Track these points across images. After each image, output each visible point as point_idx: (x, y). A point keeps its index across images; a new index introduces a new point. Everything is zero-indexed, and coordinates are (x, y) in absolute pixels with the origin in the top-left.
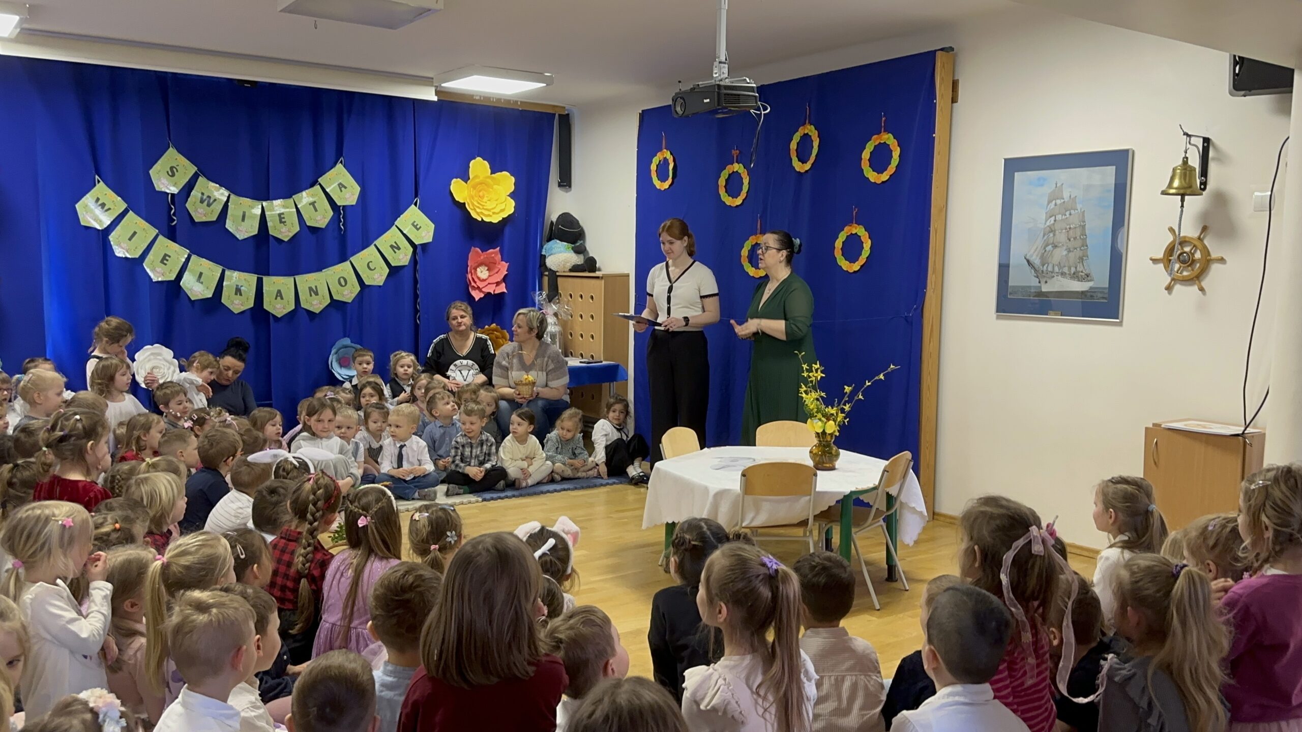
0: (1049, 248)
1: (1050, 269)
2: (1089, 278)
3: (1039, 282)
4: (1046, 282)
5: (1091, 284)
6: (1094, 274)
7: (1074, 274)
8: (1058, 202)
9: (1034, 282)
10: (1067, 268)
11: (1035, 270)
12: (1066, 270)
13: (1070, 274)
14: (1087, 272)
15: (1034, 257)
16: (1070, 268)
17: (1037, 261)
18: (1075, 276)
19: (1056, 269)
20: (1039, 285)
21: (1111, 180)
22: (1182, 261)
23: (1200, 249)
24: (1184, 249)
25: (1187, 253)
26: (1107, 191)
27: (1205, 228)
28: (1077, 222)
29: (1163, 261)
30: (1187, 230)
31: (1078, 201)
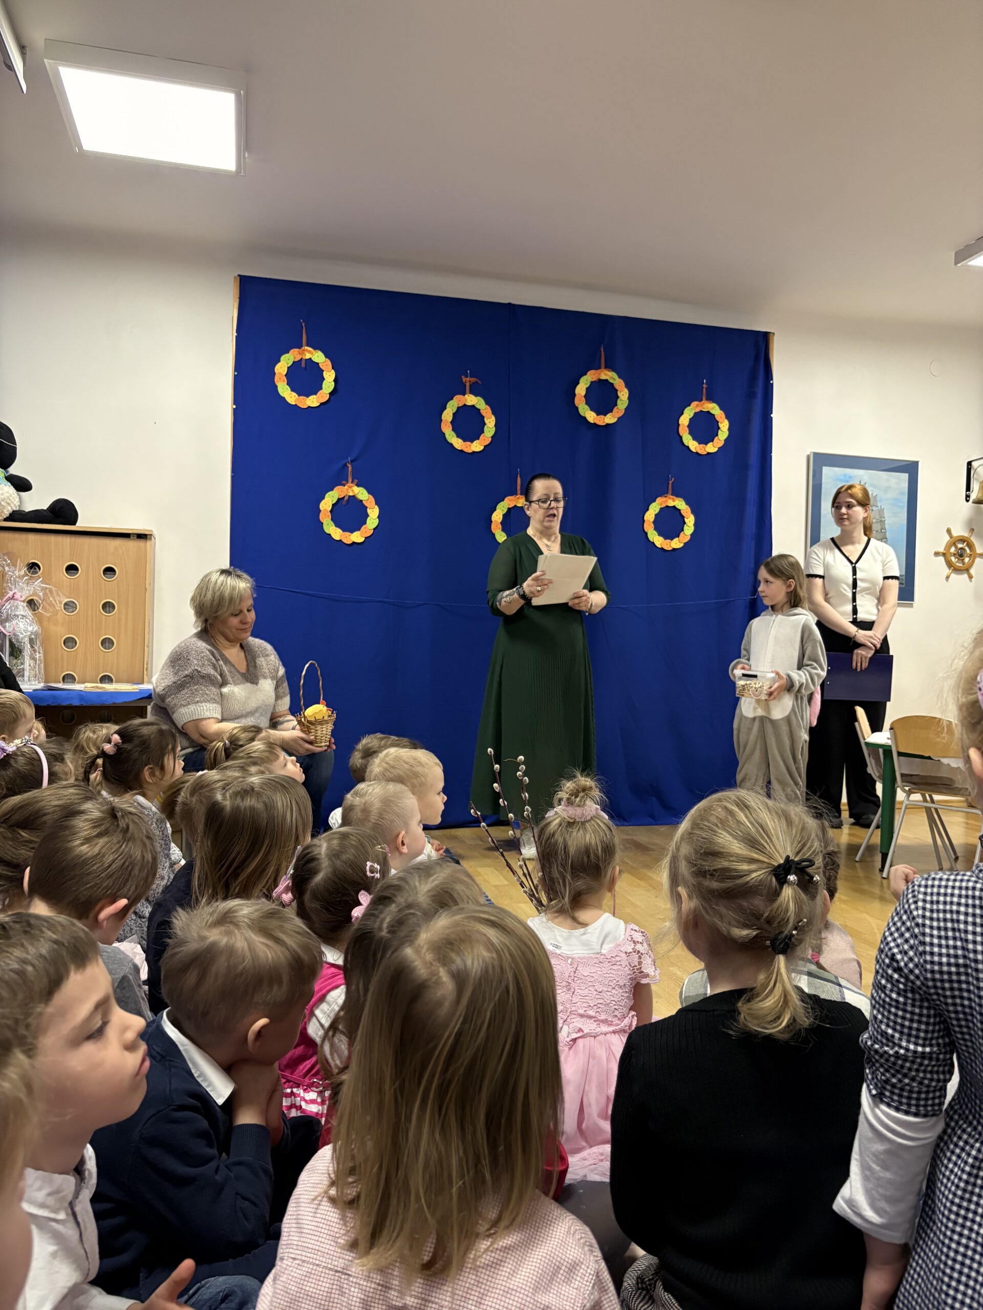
21: (905, 485)
22: (960, 555)
23: (971, 546)
24: (960, 546)
25: (961, 549)
26: (902, 493)
27: (972, 530)
28: (878, 517)
29: (944, 555)
30: (959, 531)
31: (878, 499)
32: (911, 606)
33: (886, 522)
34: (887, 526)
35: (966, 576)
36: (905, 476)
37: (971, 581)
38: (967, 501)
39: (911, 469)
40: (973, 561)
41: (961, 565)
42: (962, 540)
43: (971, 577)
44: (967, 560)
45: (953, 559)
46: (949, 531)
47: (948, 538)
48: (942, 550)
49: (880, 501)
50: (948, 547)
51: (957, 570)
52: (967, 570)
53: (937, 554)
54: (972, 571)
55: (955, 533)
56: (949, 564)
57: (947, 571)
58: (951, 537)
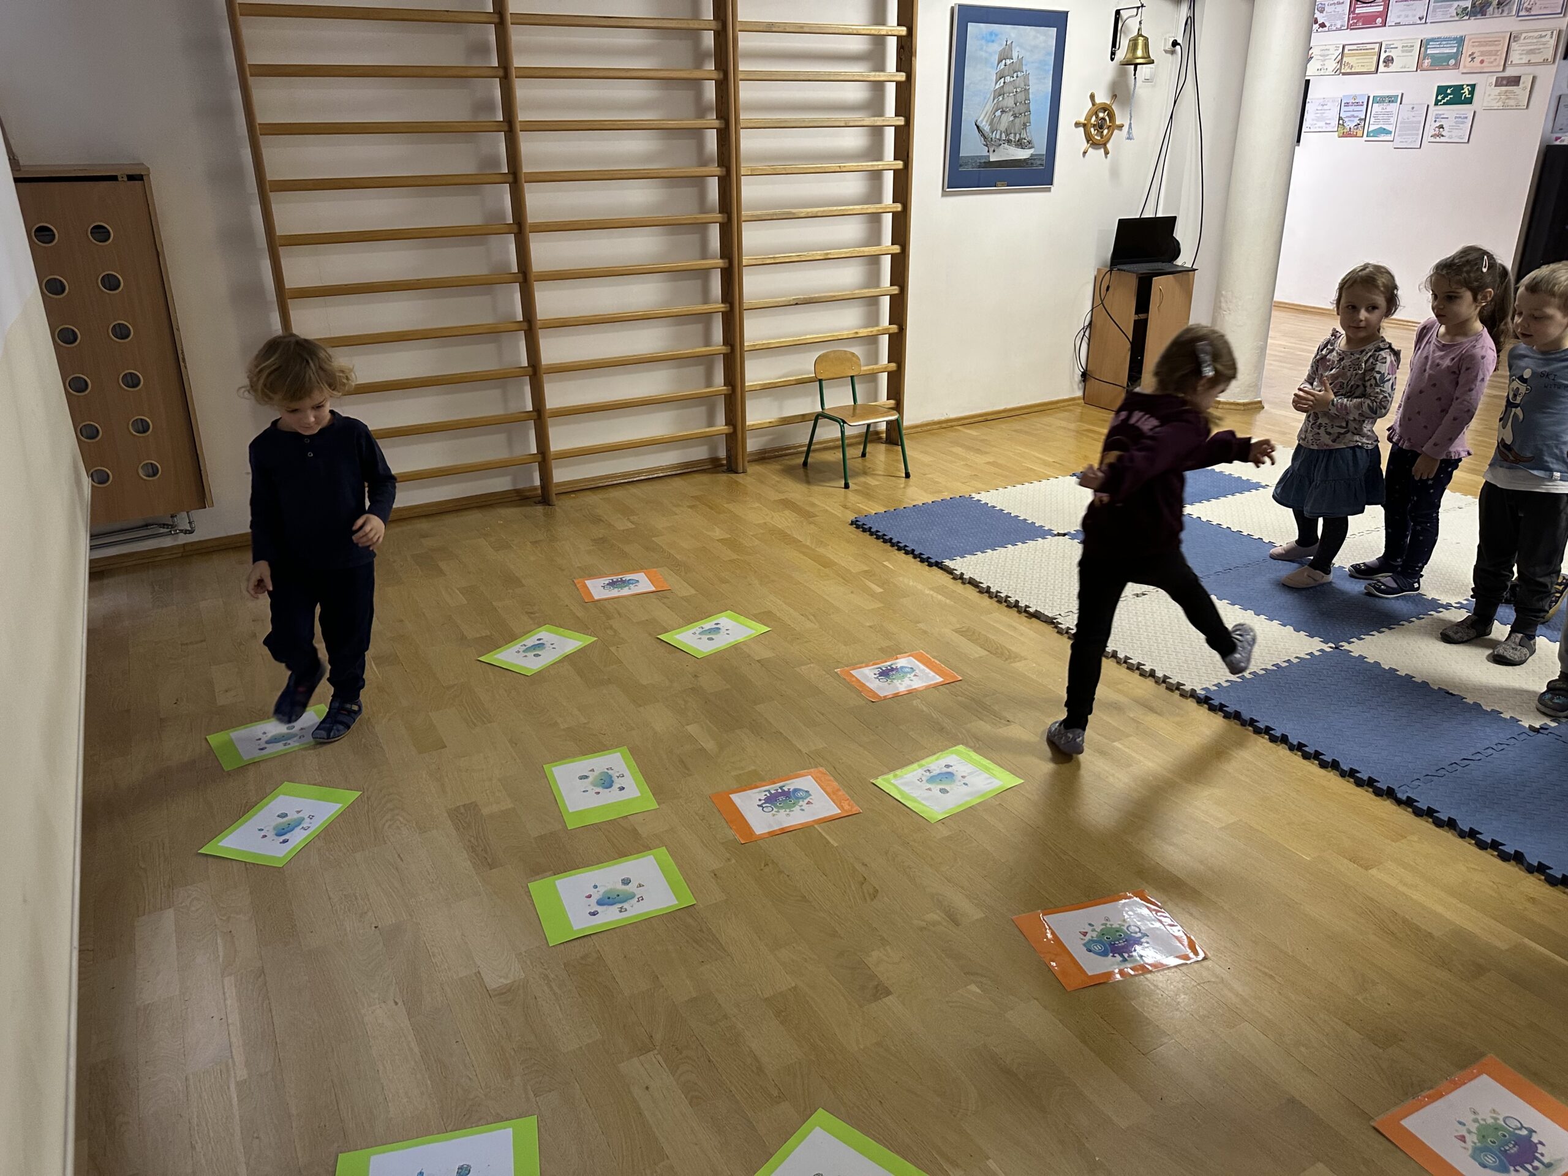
0: (998, 113)
1: (998, 137)
2: (1030, 145)
3: (988, 151)
4: (994, 151)
5: (1031, 151)
6: (1035, 142)
7: (1018, 141)
8: (1008, 62)
9: (984, 151)
10: (1012, 135)
11: (985, 138)
12: (1012, 137)
13: (1015, 142)
14: (1029, 139)
15: (984, 123)
16: (1015, 135)
17: (986, 128)
18: (1020, 144)
19: (1004, 137)
20: (988, 154)
21: (1053, 43)
22: (1100, 127)
23: (1111, 116)
24: (1101, 115)
25: (1103, 119)
26: (1049, 54)
27: (1114, 96)
28: (1022, 86)
29: (1084, 125)
30: (1102, 98)
31: (1024, 62)
32: (1049, 190)
33: (1030, 91)
34: (1031, 96)
35: (1102, 150)
36: (1053, 31)
37: (1106, 157)
38: (1112, 59)
39: (1058, 20)
40: (1112, 134)
41: (1099, 138)
42: (1105, 108)
43: (1107, 153)
44: (1105, 132)
45: (1092, 130)
46: (1092, 97)
47: (1090, 105)
48: (1082, 120)
49: (1026, 65)
50: (1089, 118)
51: (1095, 145)
52: (1105, 145)
53: (1077, 125)
54: (1109, 146)
55: (1098, 101)
56: (1089, 138)
57: (1084, 145)
58: (1094, 104)
